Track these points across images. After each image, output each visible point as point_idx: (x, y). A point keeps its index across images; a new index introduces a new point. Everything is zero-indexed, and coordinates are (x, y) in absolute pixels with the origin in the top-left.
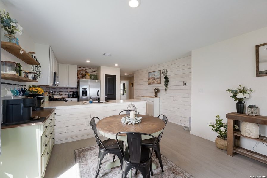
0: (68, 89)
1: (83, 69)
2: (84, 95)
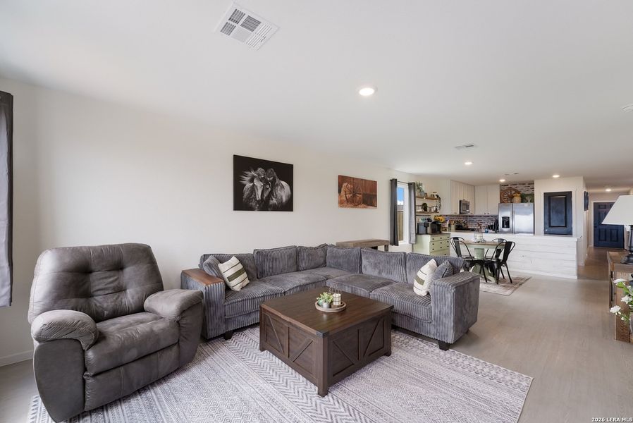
0: (490, 218)
1: (511, 187)
2: (505, 226)
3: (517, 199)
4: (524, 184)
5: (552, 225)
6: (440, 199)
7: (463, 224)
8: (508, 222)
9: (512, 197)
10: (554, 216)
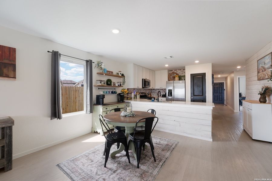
0: (163, 90)
1: (174, 72)
2: (170, 95)
3: (177, 78)
4: (181, 70)
5: (195, 94)
6: (124, 77)
7: (147, 95)
8: (171, 92)
9: (174, 78)
10: (196, 89)
